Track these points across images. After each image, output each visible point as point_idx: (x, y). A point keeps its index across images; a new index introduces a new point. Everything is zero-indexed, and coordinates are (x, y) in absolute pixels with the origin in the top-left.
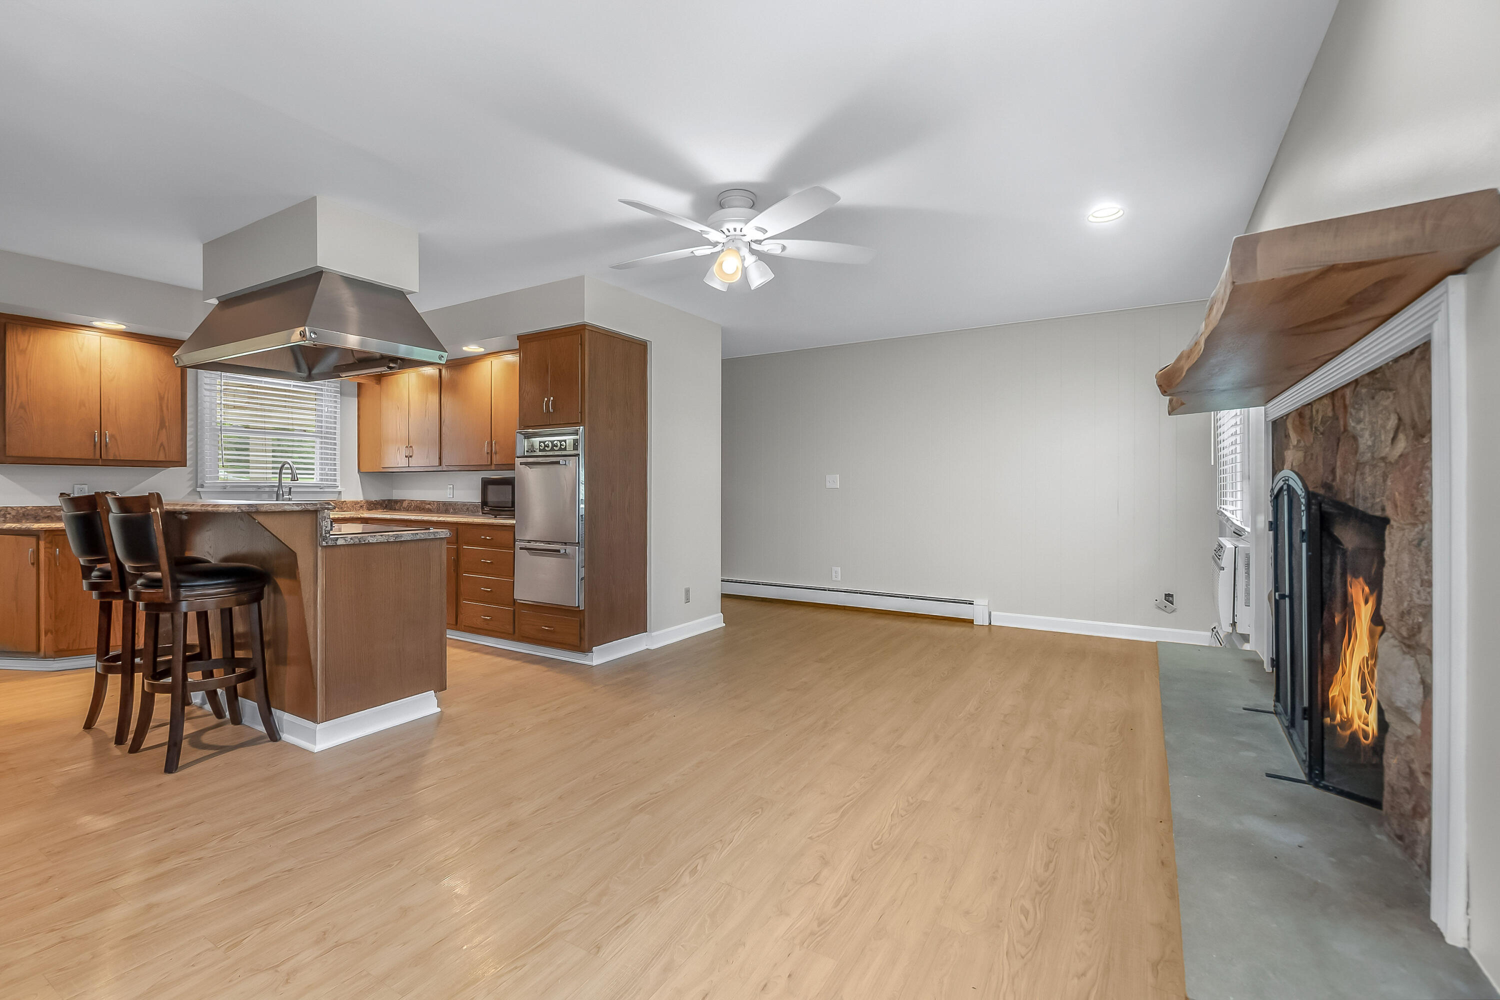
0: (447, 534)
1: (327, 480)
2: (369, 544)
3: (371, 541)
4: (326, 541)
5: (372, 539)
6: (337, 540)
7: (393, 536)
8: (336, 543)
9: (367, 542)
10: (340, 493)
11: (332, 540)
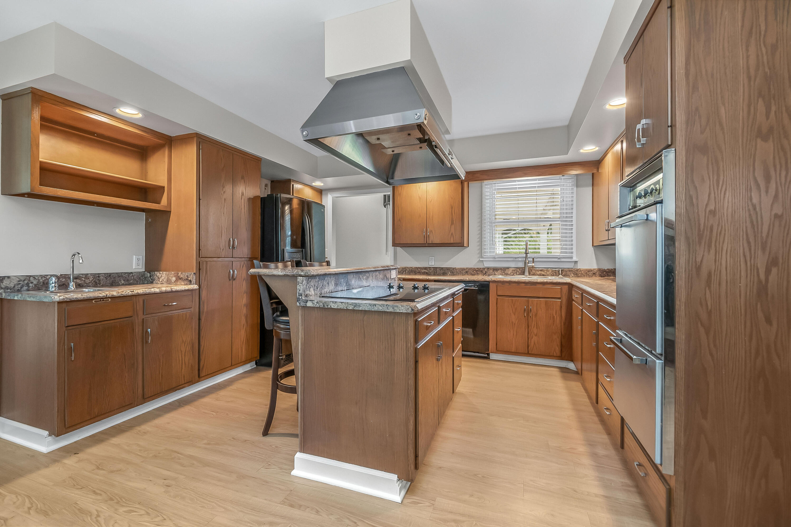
0: (408, 309)
1: (566, 253)
2: (331, 309)
3: (332, 307)
4: (299, 302)
5: (334, 305)
6: (307, 302)
7: (352, 304)
8: (306, 304)
9: (329, 307)
10: (576, 262)
11: (303, 302)
